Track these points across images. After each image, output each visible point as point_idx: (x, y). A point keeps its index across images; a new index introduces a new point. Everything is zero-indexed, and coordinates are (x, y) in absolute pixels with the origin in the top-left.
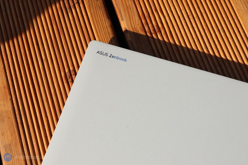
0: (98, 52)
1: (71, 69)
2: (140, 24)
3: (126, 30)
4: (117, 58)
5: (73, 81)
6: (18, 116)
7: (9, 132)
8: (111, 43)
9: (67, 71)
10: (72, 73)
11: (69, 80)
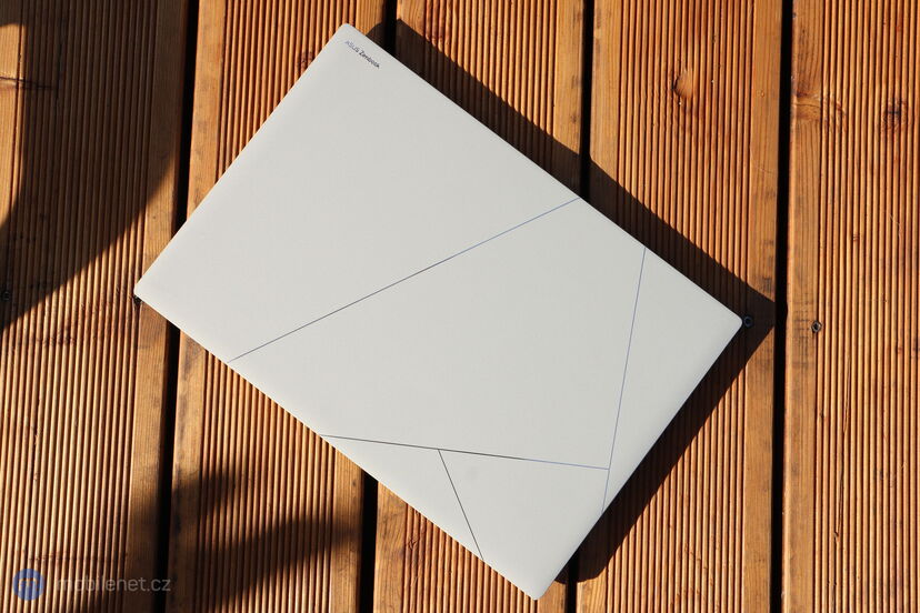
0: (348, 43)
1: (310, 50)
2: (422, 17)
3: (400, 20)
4: (369, 59)
5: (306, 67)
6: (225, 90)
7: (208, 107)
8: (370, 36)
9: (304, 50)
10: (310, 57)
11: (303, 65)
